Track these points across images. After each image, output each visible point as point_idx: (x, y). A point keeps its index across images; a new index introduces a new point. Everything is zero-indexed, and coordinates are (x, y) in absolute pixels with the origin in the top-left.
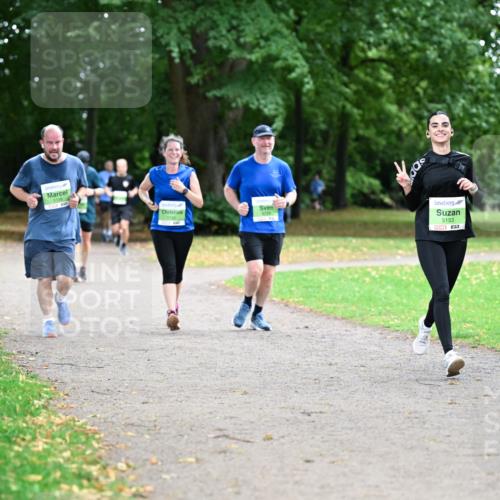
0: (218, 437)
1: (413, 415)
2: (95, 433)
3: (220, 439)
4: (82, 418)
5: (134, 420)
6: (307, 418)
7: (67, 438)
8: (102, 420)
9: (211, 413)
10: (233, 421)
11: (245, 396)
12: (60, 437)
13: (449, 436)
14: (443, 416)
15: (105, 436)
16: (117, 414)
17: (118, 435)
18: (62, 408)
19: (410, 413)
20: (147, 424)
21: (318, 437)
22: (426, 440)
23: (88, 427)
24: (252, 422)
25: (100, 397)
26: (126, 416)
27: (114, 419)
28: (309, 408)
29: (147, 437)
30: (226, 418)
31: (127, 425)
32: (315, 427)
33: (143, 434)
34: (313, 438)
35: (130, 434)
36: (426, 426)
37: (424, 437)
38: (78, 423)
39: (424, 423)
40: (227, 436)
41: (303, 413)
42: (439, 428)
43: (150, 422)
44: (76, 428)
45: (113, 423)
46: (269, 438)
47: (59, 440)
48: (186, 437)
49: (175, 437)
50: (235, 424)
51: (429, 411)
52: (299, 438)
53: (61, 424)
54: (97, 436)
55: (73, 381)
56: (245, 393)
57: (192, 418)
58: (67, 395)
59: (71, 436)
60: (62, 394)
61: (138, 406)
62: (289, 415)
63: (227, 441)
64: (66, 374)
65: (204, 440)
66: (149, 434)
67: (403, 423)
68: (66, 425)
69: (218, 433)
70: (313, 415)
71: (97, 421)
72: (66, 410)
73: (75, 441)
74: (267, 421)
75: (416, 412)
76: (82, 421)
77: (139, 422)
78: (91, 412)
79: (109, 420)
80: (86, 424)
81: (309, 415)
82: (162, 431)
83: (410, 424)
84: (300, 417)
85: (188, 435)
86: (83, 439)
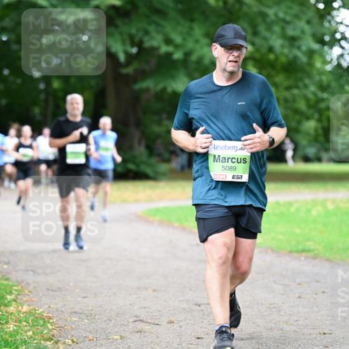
0: (136, 321)
1: (272, 306)
2: (50, 318)
3: (137, 323)
4: (41, 308)
5: (77, 309)
6: (198, 307)
7: (30, 322)
8: (55, 310)
9: (131, 304)
10: (147, 310)
11: (155, 293)
12: (25, 321)
13: (297, 321)
14: (292, 307)
15: (57, 320)
16: (65, 305)
17: (66, 320)
18: (27, 301)
19: (270, 304)
20: (86, 312)
21: (205, 321)
22: (281, 323)
23: (45, 314)
24: (159, 311)
25: (53, 293)
26: (71, 307)
27: (63, 309)
28: (200, 301)
29: (86, 321)
30: (141, 308)
31: (72, 313)
32: (204, 314)
33: (83, 319)
34: (202, 322)
35: (74, 319)
36: (281, 313)
37: (280, 321)
38: (37, 312)
39: (280, 311)
40: (142, 321)
41: (196, 304)
42: (290, 315)
43: (88, 310)
44: (36, 315)
45: (62, 311)
46: (171, 322)
47: (25, 324)
48: (113, 321)
49: (106, 321)
50: (148, 312)
51: (283, 303)
52: (192, 322)
53: (26, 312)
54: (51, 321)
55: (34, 282)
56: (155, 290)
57: (118, 308)
58: (30, 292)
59: (32, 320)
60: (26, 291)
61: (80, 299)
62: (185, 306)
63: (142, 324)
64: (29, 278)
65: (126, 323)
66: (88, 319)
67: (265, 311)
68: (29, 313)
69: (136, 319)
70: (202, 306)
71: (51, 310)
72: (30, 302)
73: (36, 324)
74: (170, 310)
75: (274, 304)
76: (40, 310)
77: (81, 311)
78: (47, 304)
79: (60, 309)
80: (43, 312)
81: (199, 306)
82: (97, 317)
83: (270, 312)
84: (194, 307)
85: (115, 319)
86: (41, 322)
